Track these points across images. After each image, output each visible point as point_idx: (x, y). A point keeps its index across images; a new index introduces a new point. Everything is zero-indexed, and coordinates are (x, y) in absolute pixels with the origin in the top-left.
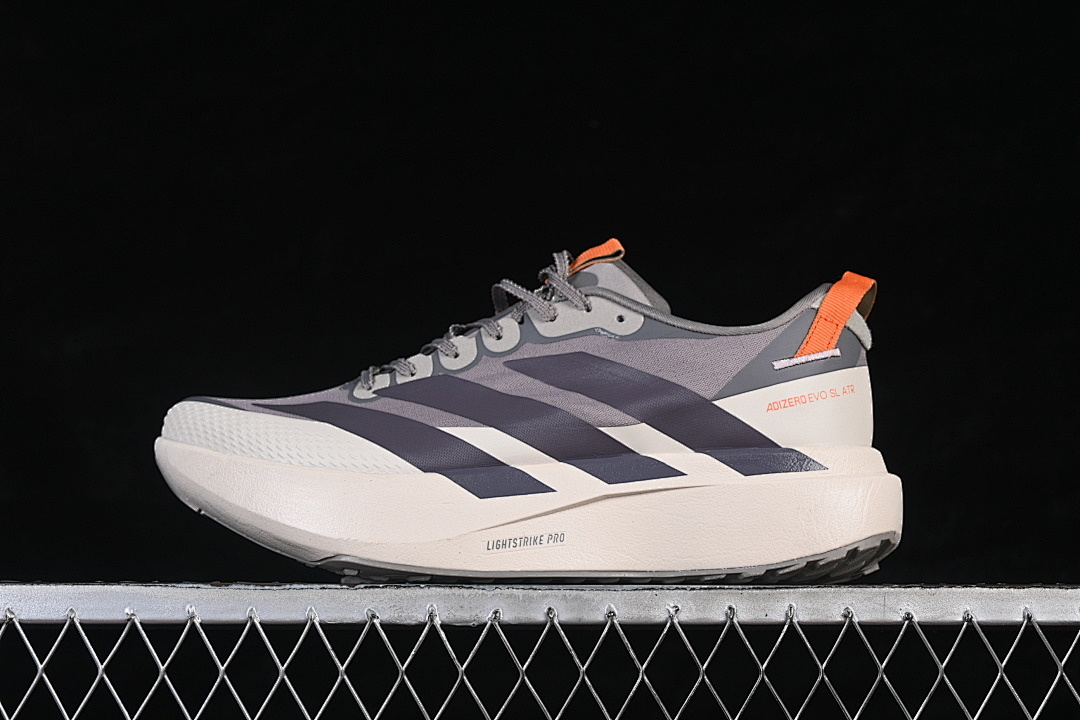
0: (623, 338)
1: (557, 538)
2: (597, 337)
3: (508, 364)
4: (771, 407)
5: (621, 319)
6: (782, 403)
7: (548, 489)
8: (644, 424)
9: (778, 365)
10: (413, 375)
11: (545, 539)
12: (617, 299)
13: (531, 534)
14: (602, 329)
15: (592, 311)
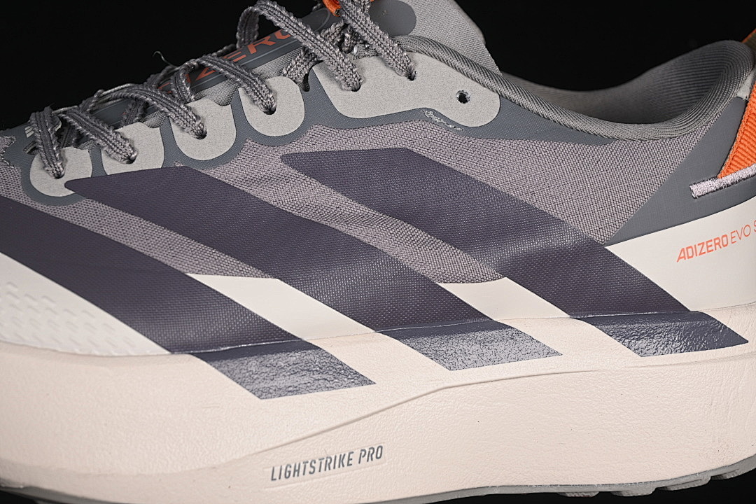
0: (470, 132)
1: (374, 453)
2: (427, 125)
3: (289, 160)
4: (685, 254)
5: (463, 98)
6: (699, 248)
7: (364, 381)
8: (506, 278)
9: (698, 189)
10: (131, 161)
11: (355, 457)
12: (458, 64)
13: (335, 451)
14: (434, 111)
15: (418, 78)
